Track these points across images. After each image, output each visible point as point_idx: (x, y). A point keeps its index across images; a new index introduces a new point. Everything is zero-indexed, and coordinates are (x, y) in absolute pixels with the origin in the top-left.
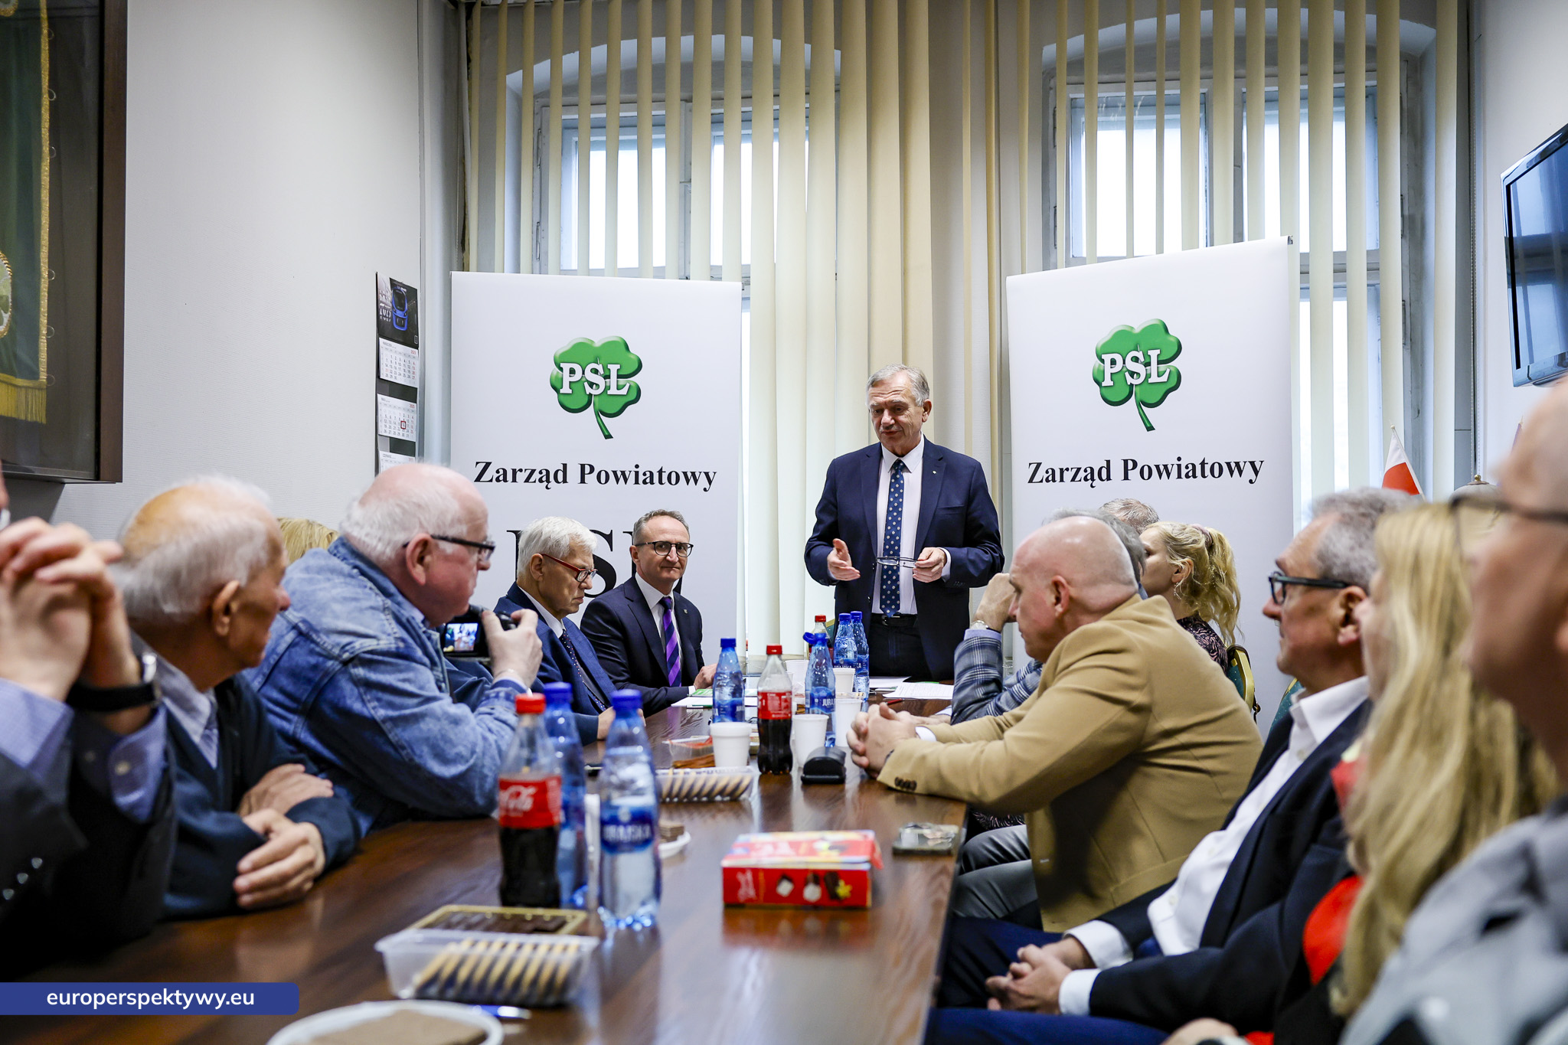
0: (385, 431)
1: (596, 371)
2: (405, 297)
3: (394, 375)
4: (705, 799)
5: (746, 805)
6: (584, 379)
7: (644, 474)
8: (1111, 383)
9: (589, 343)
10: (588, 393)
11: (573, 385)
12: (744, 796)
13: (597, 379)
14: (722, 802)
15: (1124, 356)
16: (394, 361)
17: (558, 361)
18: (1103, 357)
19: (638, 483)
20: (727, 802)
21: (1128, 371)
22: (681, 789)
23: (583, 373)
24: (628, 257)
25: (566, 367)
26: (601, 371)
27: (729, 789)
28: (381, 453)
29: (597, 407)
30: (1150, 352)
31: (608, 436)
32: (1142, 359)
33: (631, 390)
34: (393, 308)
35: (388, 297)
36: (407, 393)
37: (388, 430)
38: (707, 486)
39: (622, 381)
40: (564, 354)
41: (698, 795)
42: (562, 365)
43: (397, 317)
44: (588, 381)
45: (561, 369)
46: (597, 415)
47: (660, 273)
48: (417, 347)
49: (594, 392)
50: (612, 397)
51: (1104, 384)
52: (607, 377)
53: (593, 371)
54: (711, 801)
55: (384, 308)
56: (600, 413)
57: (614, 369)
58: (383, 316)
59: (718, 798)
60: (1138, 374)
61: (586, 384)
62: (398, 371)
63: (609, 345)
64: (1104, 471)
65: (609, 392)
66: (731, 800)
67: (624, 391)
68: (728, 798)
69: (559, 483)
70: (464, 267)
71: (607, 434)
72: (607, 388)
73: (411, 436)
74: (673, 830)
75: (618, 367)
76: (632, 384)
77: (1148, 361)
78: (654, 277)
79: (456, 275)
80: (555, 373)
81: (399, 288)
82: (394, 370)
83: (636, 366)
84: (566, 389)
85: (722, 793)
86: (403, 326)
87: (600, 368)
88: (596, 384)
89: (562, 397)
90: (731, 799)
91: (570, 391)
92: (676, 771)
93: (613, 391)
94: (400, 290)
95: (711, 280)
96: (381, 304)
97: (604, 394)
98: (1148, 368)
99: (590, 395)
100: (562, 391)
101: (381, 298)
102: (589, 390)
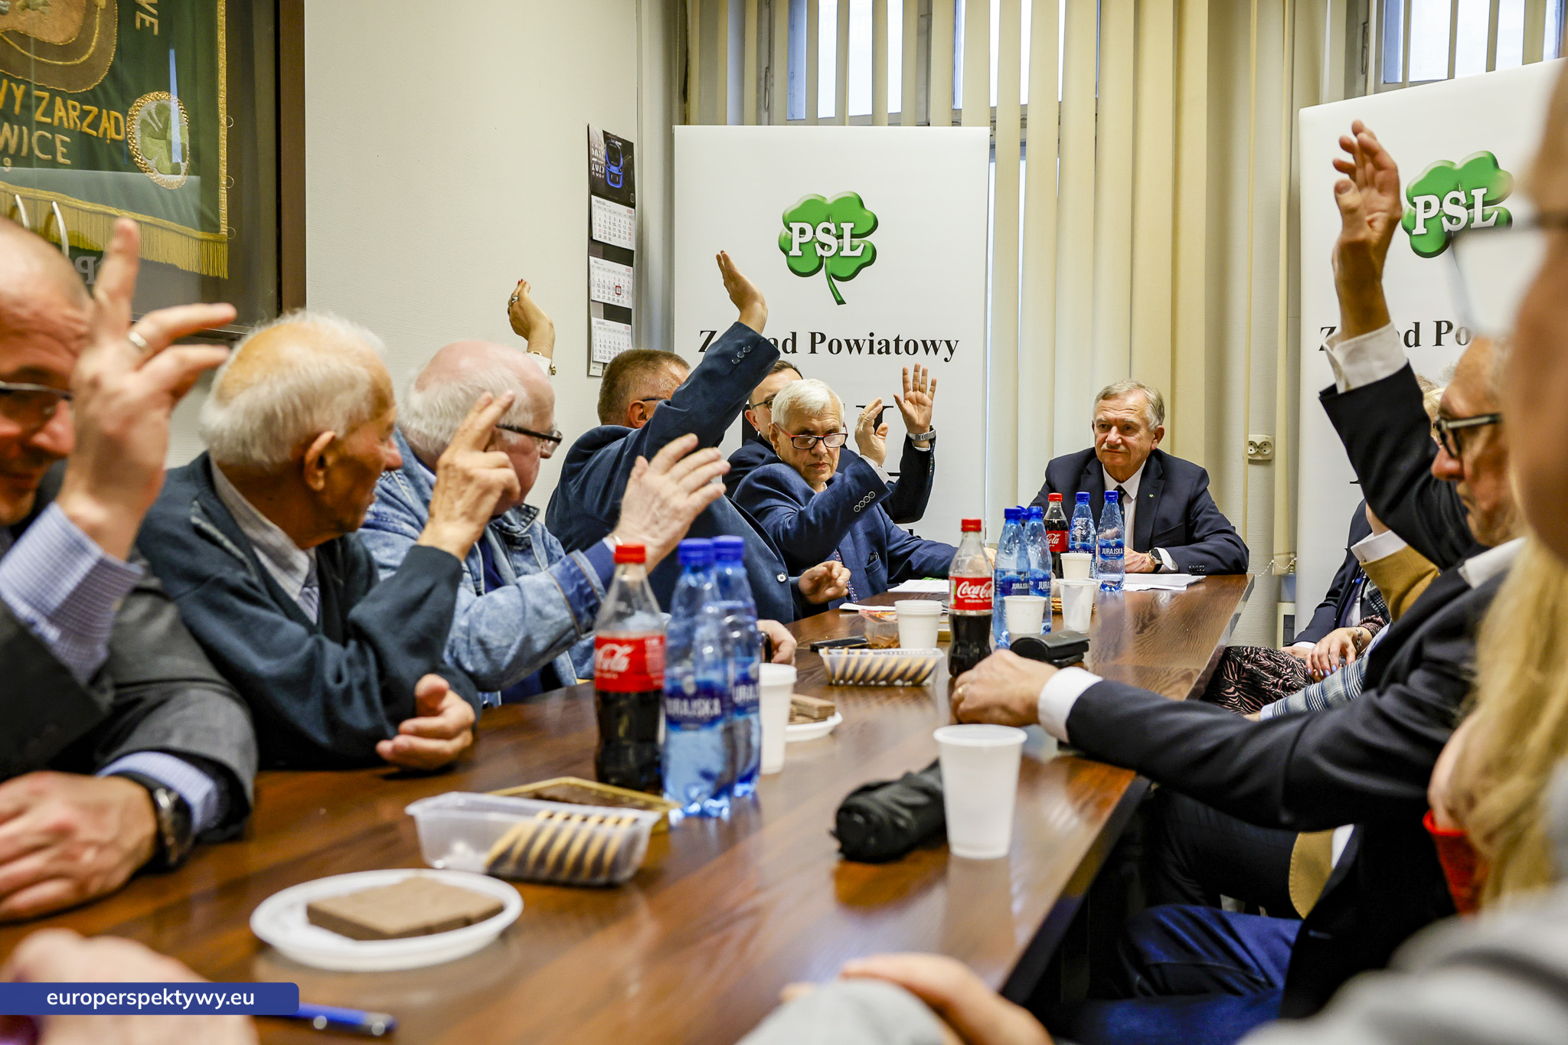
0: (599, 297)
1: (827, 231)
2: (619, 152)
3: (608, 236)
4: (883, 683)
5: (929, 690)
6: (815, 240)
7: (880, 343)
8: (1424, 231)
9: (818, 199)
10: (819, 255)
11: (803, 247)
12: (928, 681)
13: (830, 240)
14: (903, 686)
15: (1441, 197)
16: (608, 222)
17: (787, 220)
18: (1415, 199)
19: (873, 353)
20: (908, 686)
21: (1446, 215)
22: (855, 671)
23: (814, 233)
24: (860, 103)
25: (796, 227)
26: (834, 231)
27: (910, 673)
28: (594, 320)
29: (829, 270)
30: (1474, 192)
31: (841, 302)
32: (1463, 200)
33: (866, 251)
34: (606, 163)
35: (600, 152)
36: (622, 256)
37: (601, 295)
38: (948, 355)
39: (856, 241)
40: (794, 212)
41: (875, 678)
42: (791, 225)
43: (611, 173)
44: (819, 242)
45: (790, 229)
46: (829, 279)
47: (895, 120)
48: (633, 206)
49: (826, 254)
50: (845, 259)
51: (1415, 232)
52: (840, 237)
53: (825, 230)
54: (890, 685)
55: (597, 163)
56: (832, 276)
57: (847, 227)
58: (595, 171)
59: (899, 682)
60: (1458, 219)
61: (817, 245)
62: (612, 232)
63: (843, 201)
64: (1412, 336)
65: (842, 254)
66: (913, 686)
67: (858, 253)
68: (910, 683)
69: (787, 353)
70: (685, 121)
71: (839, 299)
72: (840, 249)
73: (625, 301)
74: (820, 709)
75: (852, 225)
76: (867, 245)
77: (1470, 202)
78: (889, 125)
79: (679, 129)
80: (784, 234)
81: (613, 141)
82: (608, 231)
83: (872, 224)
84: (795, 251)
85: (901, 676)
86: (618, 183)
87: (832, 227)
88: (829, 245)
89: (791, 259)
90: (914, 684)
91: (800, 254)
92: (851, 651)
93: (846, 252)
94: (614, 144)
95: (953, 125)
96: (594, 159)
97: (837, 256)
98: (1471, 211)
99: (822, 257)
100: (791, 253)
101: (593, 153)
102: (820, 252)
